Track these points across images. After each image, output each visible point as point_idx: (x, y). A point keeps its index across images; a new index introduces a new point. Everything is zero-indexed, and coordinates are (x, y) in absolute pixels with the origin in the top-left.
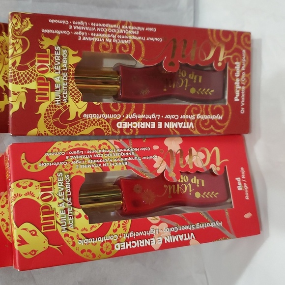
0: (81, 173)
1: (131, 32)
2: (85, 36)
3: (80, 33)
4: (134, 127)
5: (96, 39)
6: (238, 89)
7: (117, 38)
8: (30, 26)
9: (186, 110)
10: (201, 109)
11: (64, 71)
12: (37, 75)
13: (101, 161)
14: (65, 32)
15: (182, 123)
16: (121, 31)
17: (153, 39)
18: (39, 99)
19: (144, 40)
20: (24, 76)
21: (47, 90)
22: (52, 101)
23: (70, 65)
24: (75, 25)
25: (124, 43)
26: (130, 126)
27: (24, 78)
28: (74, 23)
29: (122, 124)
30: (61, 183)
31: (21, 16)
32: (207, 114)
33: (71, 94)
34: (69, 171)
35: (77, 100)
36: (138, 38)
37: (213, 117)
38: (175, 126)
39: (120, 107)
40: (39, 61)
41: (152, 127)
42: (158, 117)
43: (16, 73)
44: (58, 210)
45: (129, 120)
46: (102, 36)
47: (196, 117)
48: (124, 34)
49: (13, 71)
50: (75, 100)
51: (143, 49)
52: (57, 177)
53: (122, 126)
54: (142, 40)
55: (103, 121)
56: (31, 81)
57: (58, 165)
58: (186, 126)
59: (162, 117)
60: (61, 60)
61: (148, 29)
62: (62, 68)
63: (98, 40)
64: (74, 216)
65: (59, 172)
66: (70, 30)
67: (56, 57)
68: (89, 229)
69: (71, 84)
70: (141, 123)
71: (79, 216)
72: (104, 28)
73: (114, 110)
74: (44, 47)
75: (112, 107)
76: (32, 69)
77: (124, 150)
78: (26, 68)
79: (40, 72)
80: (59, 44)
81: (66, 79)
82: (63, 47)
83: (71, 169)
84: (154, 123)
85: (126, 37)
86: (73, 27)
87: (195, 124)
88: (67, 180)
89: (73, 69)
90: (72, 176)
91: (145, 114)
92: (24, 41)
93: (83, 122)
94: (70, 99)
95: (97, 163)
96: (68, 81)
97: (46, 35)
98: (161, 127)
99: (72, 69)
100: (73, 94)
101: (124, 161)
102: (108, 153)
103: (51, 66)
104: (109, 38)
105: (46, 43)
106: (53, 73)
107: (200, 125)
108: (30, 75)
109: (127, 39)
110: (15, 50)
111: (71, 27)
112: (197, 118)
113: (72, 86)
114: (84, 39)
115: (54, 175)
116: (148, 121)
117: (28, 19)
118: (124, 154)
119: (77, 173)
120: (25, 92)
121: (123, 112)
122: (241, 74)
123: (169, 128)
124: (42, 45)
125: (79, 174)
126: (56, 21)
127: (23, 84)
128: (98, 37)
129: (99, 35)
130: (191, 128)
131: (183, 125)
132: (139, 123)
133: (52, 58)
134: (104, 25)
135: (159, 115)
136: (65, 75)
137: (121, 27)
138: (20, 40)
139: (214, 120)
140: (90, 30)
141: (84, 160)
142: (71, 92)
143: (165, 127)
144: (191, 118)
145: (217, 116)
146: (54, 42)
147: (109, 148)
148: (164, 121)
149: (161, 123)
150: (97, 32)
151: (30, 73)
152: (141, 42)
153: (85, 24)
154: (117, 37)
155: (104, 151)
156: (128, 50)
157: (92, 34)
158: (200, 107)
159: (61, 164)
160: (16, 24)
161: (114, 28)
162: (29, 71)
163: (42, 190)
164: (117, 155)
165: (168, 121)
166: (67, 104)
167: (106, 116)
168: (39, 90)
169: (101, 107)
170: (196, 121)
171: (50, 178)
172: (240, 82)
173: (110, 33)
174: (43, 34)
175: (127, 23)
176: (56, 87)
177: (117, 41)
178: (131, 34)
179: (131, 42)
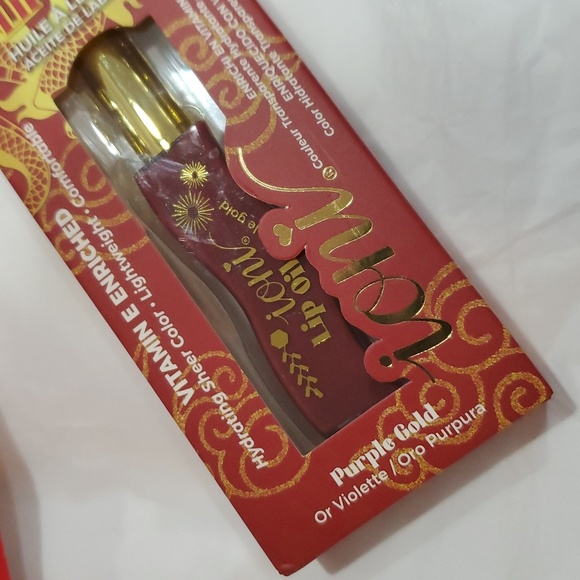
1: (277, 82)
4: (83, 254)
5: (196, 20)
6: (366, 462)
7: (236, 62)
9: (210, 355)
10: (242, 392)
11: (81, 14)
15: (175, 367)
16: (260, 59)
17: (304, 144)
19: (286, 126)
22: (11, 42)
23: (103, 15)
25: (239, 84)
26: (77, 244)
29: (70, 223)
33: (49, 65)
35: (46, 86)
36: (276, 109)
38: (153, 354)
39: (99, 187)
41: (112, 297)
42: (144, 293)
45: (87, 230)
46: (215, 26)
47: (213, 392)
48: (258, 69)
50: (43, 82)
51: (262, 139)
53: (65, 226)
54: (279, 120)
55: (46, 175)
58: (176, 381)
59: (153, 305)
61: (318, 114)
62: (85, 5)
63: (198, 28)
69: (67, 47)
70: (104, 264)
72: (236, 16)
73: (84, 180)
75: (85, 170)
81: (70, 32)
84: (125, 296)
85: (255, 79)
87: (196, 403)
89: (100, 27)
91: (130, 258)
93: (14, 135)
94: (39, 72)
96: (68, 38)
98: (128, 319)
99: (98, 24)
100: (52, 69)
104: (224, 45)
107: (205, 418)
109: (252, 85)
112: (214, 397)
113: (64, 54)
116: (119, 277)
121: (95, 204)
122: (412, 443)
123: (139, 342)
128: (206, 21)
130: (181, 399)
131: (171, 373)
132: (99, 259)
134: (242, 12)
135: (150, 295)
136: (77, 21)
137: (268, 51)
142: (53, 60)
143: (135, 330)
144: (202, 381)
148: (146, 314)
149: (137, 313)
150: (214, 10)
152: (273, 122)
154: (239, 58)
156: (229, 106)
158: (244, 386)
161: (253, 37)
165: (154, 326)
166: (25, 75)
167: (60, 174)
169: (70, 147)
170: (205, 399)
172: (389, 454)
173: (235, 40)
175: (288, 56)
176: (42, 26)
177: (230, 66)
178: (272, 84)
179: (253, 100)
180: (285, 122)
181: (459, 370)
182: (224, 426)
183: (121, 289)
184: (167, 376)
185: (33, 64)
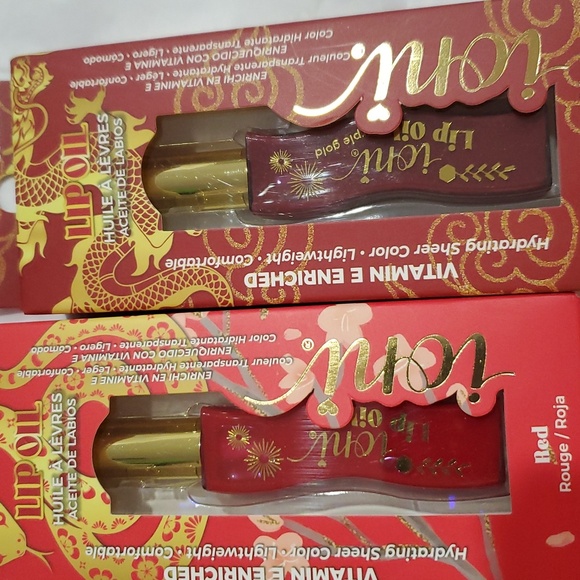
0: (102, 396)
1: (268, 50)
2: (159, 79)
3: (149, 75)
4: (287, 283)
5: (184, 84)
7: (233, 72)
8: (48, 79)
9: (432, 231)
10: (478, 223)
11: (118, 167)
12: (65, 183)
13: (149, 368)
14: (117, 80)
15: (422, 266)
16: (243, 54)
17: (324, 58)
18: (73, 233)
19: (302, 63)
20: (40, 187)
21: (86, 212)
22: (98, 235)
23: (131, 151)
24: (138, 60)
25: (250, 80)
26: (277, 283)
27: (40, 193)
28: (136, 55)
29: (258, 278)
30: (59, 417)
31: (29, 62)
32: (498, 235)
33: (136, 217)
34: (76, 391)
35: (149, 229)
36: (283, 63)
37: (518, 245)
38: (400, 276)
39: (249, 237)
40: (68, 152)
41: (335, 282)
42: (349, 254)
43: (25, 183)
44: (48, 476)
45: (273, 268)
46: (198, 72)
47: (462, 248)
48: (250, 59)
49: (19, 179)
50: (145, 230)
51: (300, 86)
52: (51, 402)
53: (258, 283)
54: (295, 66)
55: (212, 272)
56: (54, 197)
57: (55, 376)
58: (434, 273)
59: (362, 253)
60: (111, 143)
61: (312, 35)
62: (114, 161)
63: (190, 85)
64: (79, 493)
65: (56, 392)
66: (127, 74)
67: (100, 137)
68: (109, 526)
69: (134, 194)
70: (306, 272)
71: (90, 494)
72: (201, 53)
73: (236, 245)
74: (77, 120)
75: (230, 239)
76: (55, 171)
77: (208, 341)
78: (43, 169)
79: (71, 174)
80: (106, 108)
81: (124, 184)
82: (114, 113)
83: (79, 387)
84: (341, 271)
85: (254, 65)
86: (133, 66)
87: (462, 267)
88: (71, 412)
89: (138, 159)
90: (82, 401)
91: (315, 249)
92: (37, 113)
93: (166, 279)
94: (135, 228)
95: (139, 373)
96: (128, 188)
97: (80, 93)
98: (360, 280)
99: (134, 159)
100: (140, 216)
101: (204, 370)
102: (166, 349)
103: (91, 160)
104: (215, 74)
105: (80, 109)
106: (96, 173)
107: (479, 267)
108: (52, 185)
109: (257, 71)
110: (22, 135)
111: (128, 66)
112: (468, 249)
113: (137, 199)
114: (159, 86)
115: (44, 398)
116: (324, 266)
117: (42, 66)
118: (207, 352)
119: (93, 395)
120: (45, 222)
121: (259, 248)
123: (383, 283)
124: (72, 116)
125: (96, 398)
126: (99, 59)
127: (38, 204)
128: (189, 77)
129: (192, 72)
130: (450, 277)
131: (425, 272)
132: (300, 273)
133: (92, 142)
134: (202, 47)
135: (353, 251)
136: (120, 174)
137: (242, 44)
138: (30, 113)
139: (523, 253)
140: (171, 64)
141: (110, 365)
142: (135, 211)
143: (373, 280)
144: (447, 251)
145: (532, 240)
146: (94, 106)
147: (173, 337)
148: (366, 263)
149: (360, 270)
150: (185, 66)
151: (51, 179)
152: (293, 72)
153: (159, 53)
154: (232, 69)
155: (158, 344)
156: (261, 96)
157: (176, 74)
158: (475, 219)
159: (62, 373)
160: (22, 80)
161: (225, 49)
162: (49, 175)
163: (21, 430)
164: (190, 355)
165: (379, 262)
166: (130, 240)
167: (219, 262)
168: (72, 212)
169: (205, 240)
170: (464, 258)
171: (37, 403)
173: (217, 64)
174: (72, 93)
175: (256, 32)
176: (105, 204)
177: (233, 79)
178: (267, 56)
179: (268, 76)
180: (300, 62)
181: (570, 43)
182: (496, 256)
183: (334, 271)
184: (425, 277)
185: (125, 229)
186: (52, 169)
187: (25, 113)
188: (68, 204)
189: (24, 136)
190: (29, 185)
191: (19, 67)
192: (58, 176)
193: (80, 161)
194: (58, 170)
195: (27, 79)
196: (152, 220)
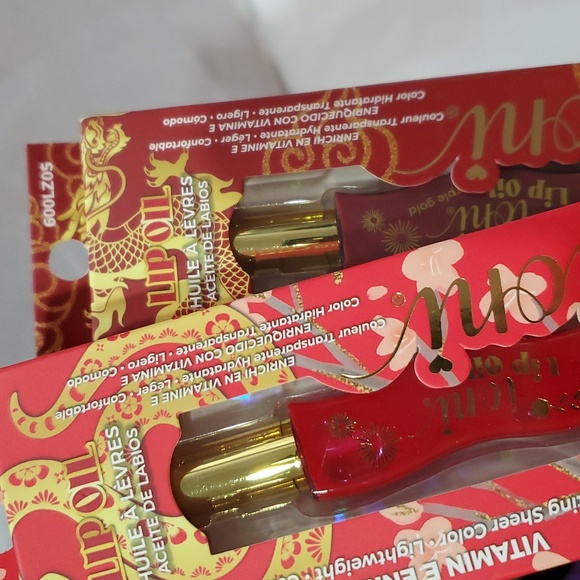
1: (358, 112)
2: (245, 142)
3: (235, 138)
5: (272, 145)
7: (323, 133)
8: (124, 141)
11: (204, 230)
12: (146, 248)
14: (200, 142)
16: (333, 115)
18: (155, 299)
19: (394, 124)
20: (118, 252)
21: (170, 277)
22: (183, 300)
23: (218, 214)
24: (222, 122)
25: (341, 141)
27: (118, 258)
28: (219, 116)
31: (103, 123)
33: (224, 280)
35: (239, 292)
36: (378, 124)
40: (149, 216)
43: (101, 248)
46: (287, 134)
48: (339, 121)
49: (94, 245)
50: (234, 293)
51: (393, 147)
54: (387, 127)
56: (134, 262)
60: (196, 206)
61: (403, 96)
62: (200, 224)
63: (279, 147)
66: (212, 136)
67: (184, 200)
69: (222, 257)
72: (289, 114)
74: (158, 184)
76: (135, 236)
78: (122, 234)
79: (154, 239)
80: (190, 170)
81: (211, 248)
82: (198, 176)
85: (345, 127)
86: (217, 128)
89: (225, 222)
92: (113, 176)
94: (223, 292)
96: (215, 251)
97: (160, 155)
99: (221, 222)
100: (229, 279)
103: (175, 223)
104: (305, 136)
105: (161, 172)
106: (180, 237)
108: (132, 250)
109: (348, 132)
110: (96, 198)
111: (212, 128)
113: (225, 262)
114: (246, 148)
117: (118, 127)
120: (124, 289)
124: (153, 179)
126: (180, 121)
127: (117, 270)
128: (277, 138)
129: (280, 134)
133: (175, 205)
134: (289, 109)
136: (207, 238)
137: (331, 105)
138: (106, 175)
140: (257, 126)
142: (223, 274)
146: (177, 169)
150: (274, 128)
151: (130, 244)
152: (386, 132)
153: (245, 115)
154: (322, 130)
156: (353, 157)
157: (263, 135)
160: (94, 141)
161: (314, 111)
162: (128, 240)
168: (153, 278)
173: (307, 125)
174: (152, 155)
175: (345, 95)
176: (190, 268)
177: (323, 140)
178: (358, 117)
179: (360, 137)
180: (392, 122)
185: (213, 294)
186: (131, 234)
187: (99, 176)
188: (150, 269)
189: (98, 200)
190: (105, 250)
191: (91, 128)
192: (138, 241)
193: (162, 225)
194: (138, 234)
195: (101, 141)
196: (242, 284)
